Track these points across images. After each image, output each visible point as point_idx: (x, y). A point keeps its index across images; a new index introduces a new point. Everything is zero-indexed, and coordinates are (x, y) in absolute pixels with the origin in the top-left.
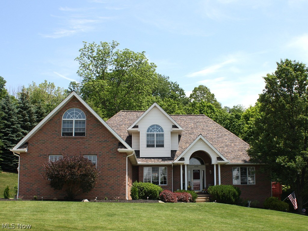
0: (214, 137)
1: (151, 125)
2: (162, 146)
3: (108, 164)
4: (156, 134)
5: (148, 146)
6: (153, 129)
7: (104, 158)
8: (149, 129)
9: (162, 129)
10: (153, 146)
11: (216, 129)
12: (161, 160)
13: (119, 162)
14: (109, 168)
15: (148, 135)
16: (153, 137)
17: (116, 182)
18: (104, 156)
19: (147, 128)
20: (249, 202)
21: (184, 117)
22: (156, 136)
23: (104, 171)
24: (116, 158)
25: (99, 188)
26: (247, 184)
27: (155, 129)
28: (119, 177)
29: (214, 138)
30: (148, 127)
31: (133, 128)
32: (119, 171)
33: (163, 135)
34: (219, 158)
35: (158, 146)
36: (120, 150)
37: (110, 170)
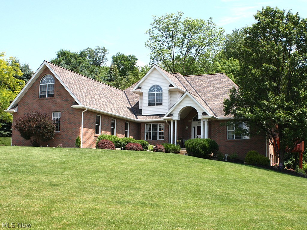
0: (221, 93)
1: (152, 85)
2: (161, 104)
3: (68, 119)
4: (156, 93)
5: (149, 105)
6: (154, 89)
7: (66, 114)
8: (150, 89)
9: (161, 88)
10: (153, 105)
11: (227, 86)
12: (159, 117)
13: (75, 116)
14: (69, 122)
15: (149, 95)
16: (154, 97)
17: (73, 133)
18: (65, 113)
19: (149, 89)
20: (226, 156)
21: (203, 77)
22: (156, 95)
23: (65, 125)
24: (73, 113)
25: (62, 138)
26: (241, 138)
27: (156, 89)
28: (75, 129)
29: (220, 95)
30: (150, 87)
31: (137, 89)
32: (75, 124)
33: (161, 94)
34: (204, 114)
35: (157, 104)
36: (74, 106)
37: (69, 123)
